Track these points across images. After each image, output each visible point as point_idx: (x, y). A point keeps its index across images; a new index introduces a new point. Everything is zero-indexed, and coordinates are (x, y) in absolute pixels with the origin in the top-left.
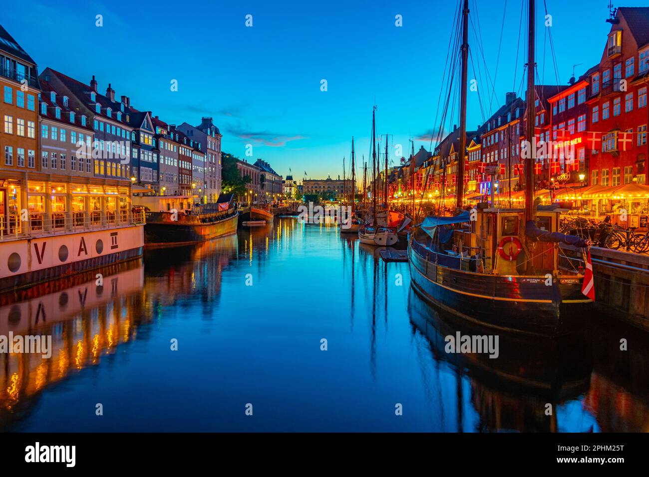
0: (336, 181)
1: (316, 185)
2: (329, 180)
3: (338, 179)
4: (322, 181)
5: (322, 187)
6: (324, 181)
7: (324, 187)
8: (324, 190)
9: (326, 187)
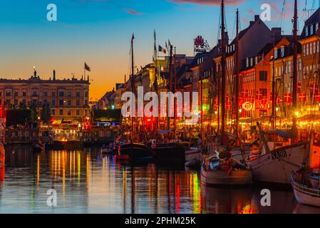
0: (49, 81)
1: (9, 90)
2: (35, 79)
3: (52, 79)
4: (20, 81)
5: (20, 94)
6: (24, 81)
7: (24, 94)
8: (24, 101)
9: (29, 94)
